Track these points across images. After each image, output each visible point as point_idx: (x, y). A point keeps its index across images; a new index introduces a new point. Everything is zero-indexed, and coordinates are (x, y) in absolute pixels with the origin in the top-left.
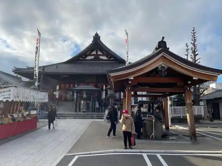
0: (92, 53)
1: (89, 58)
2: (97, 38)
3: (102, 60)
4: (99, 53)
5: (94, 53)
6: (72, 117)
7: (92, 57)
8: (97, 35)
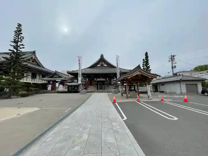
0: (100, 63)
1: (98, 65)
2: (102, 56)
3: (105, 66)
4: (103, 63)
5: (101, 63)
7: (100, 65)
8: (102, 55)
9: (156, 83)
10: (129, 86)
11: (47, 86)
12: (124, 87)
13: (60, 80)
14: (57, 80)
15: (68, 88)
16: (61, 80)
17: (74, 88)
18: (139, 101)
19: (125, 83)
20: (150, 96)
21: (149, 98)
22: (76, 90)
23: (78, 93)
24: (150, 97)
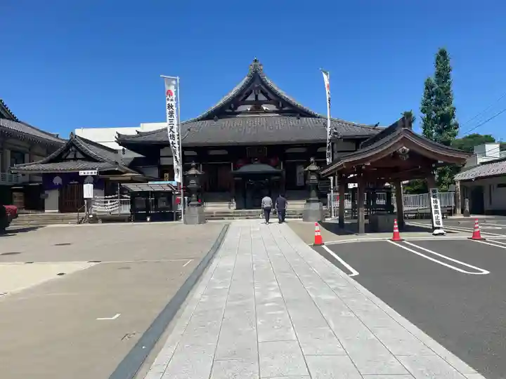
0: (248, 99)
1: (241, 108)
3: (266, 112)
4: (262, 98)
5: (251, 98)
6: (242, 216)
7: (249, 108)
9: (477, 179)
10: (367, 189)
11: (42, 196)
12: (347, 198)
13: (94, 173)
14: (81, 173)
15: (132, 202)
16: (100, 173)
17: (156, 202)
18: (401, 241)
19: (353, 181)
20: (438, 223)
21: (436, 232)
22: (165, 209)
23: (172, 220)
24: (439, 228)
